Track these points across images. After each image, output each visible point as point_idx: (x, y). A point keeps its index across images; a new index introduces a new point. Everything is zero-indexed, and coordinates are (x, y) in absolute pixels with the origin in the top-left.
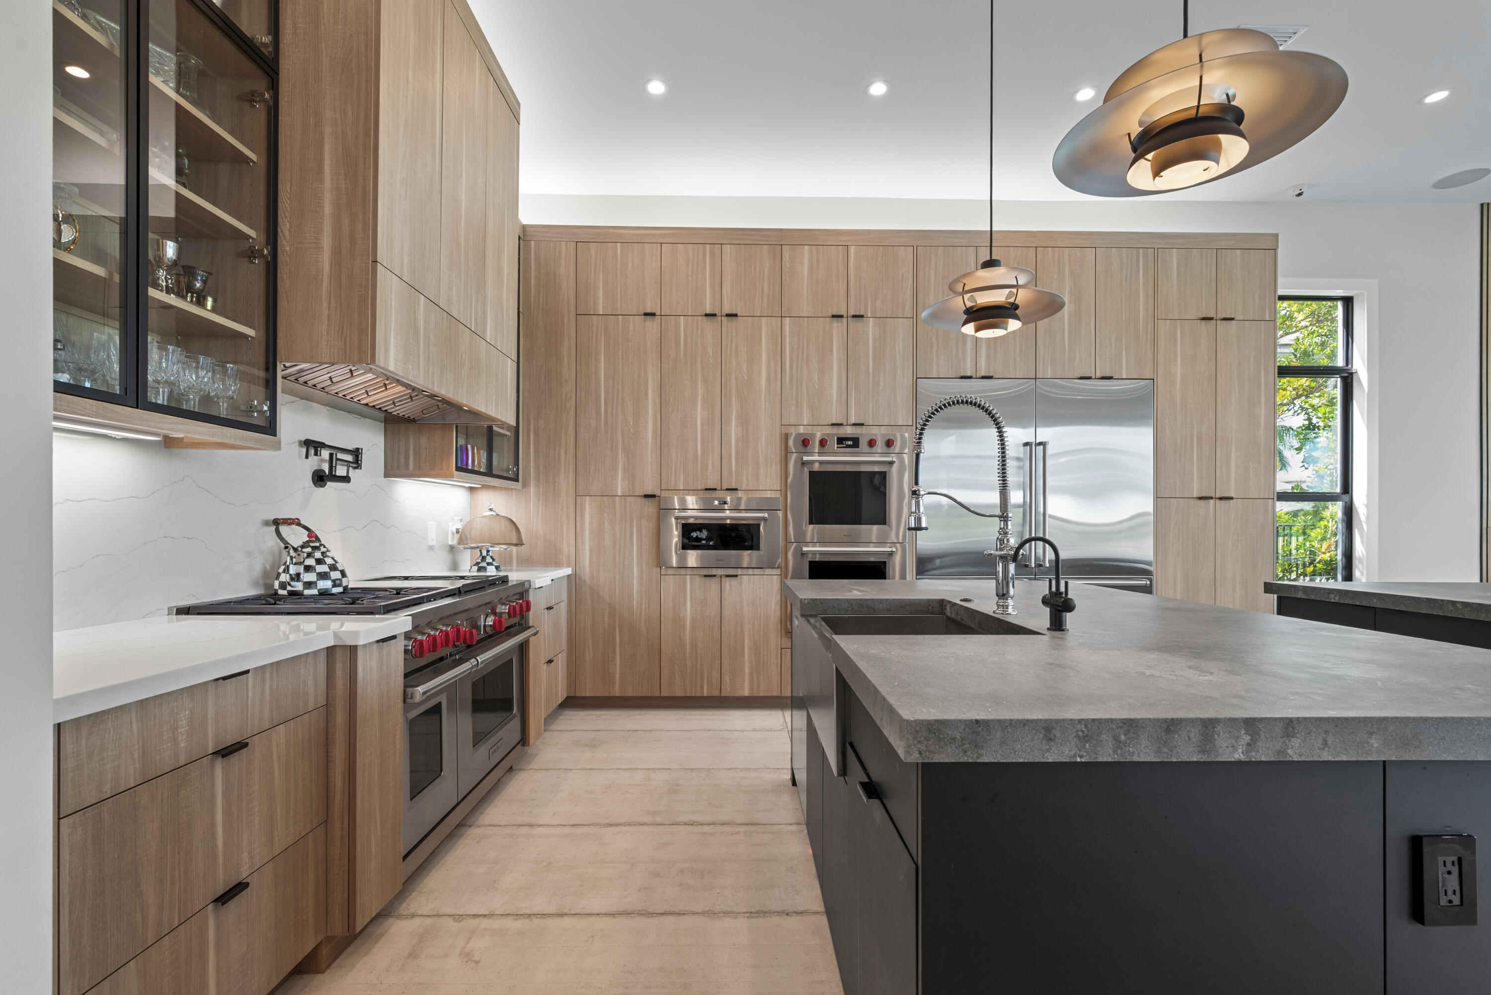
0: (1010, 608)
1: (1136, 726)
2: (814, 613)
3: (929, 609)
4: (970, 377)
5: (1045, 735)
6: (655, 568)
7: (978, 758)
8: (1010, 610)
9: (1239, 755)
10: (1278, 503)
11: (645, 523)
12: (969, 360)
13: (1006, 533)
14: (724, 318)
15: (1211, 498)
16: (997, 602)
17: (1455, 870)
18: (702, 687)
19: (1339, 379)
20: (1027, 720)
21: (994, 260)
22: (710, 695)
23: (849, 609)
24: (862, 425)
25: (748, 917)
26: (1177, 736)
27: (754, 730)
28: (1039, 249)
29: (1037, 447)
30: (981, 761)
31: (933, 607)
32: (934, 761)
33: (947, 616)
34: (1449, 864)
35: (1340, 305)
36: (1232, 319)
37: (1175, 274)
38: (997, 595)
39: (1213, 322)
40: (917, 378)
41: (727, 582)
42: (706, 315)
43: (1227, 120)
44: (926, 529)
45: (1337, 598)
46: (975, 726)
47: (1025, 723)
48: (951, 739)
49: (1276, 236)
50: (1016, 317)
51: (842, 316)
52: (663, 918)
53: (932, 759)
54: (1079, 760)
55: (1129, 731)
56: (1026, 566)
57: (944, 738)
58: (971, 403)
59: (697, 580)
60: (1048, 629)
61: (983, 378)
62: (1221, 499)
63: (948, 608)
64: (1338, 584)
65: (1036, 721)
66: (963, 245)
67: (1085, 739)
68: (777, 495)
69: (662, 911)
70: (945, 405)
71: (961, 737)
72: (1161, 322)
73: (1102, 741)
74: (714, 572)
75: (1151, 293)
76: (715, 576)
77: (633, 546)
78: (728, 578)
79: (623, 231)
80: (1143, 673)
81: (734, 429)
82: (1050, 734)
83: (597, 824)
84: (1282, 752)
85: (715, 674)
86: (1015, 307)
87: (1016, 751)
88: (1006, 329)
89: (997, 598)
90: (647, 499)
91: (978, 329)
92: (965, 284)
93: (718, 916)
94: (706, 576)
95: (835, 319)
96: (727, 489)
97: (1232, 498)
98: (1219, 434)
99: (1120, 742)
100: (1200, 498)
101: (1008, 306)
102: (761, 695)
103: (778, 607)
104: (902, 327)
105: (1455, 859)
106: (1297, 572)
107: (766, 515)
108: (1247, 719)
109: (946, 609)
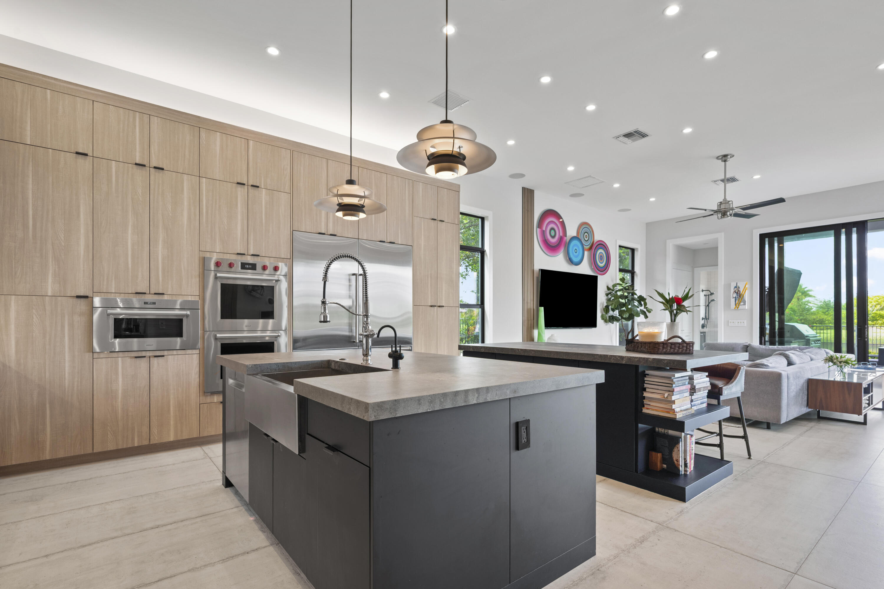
0: (369, 361)
1: (446, 395)
2: (255, 373)
3: (322, 366)
4: (324, 234)
5: (418, 403)
6: (88, 354)
7: (396, 415)
8: (369, 362)
9: (475, 402)
10: (460, 309)
11: (76, 318)
12: (323, 224)
13: (367, 324)
14: (152, 170)
15: (436, 306)
16: (363, 358)
17: (525, 431)
18: (133, 439)
19: (480, 253)
20: (412, 398)
21: (352, 180)
22: (140, 445)
23: (277, 369)
24: (258, 256)
25: (222, 563)
26: (458, 397)
27: (183, 462)
28: (360, 169)
29: (359, 276)
30: (397, 416)
31: (324, 365)
32: (380, 419)
33: (332, 369)
34: (524, 429)
35: (480, 220)
36: (443, 221)
37: (421, 195)
38: (363, 355)
39: (436, 221)
40: (293, 230)
41: (155, 361)
42: (136, 164)
43: (460, 158)
44: (329, 322)
45: (483, 350)
46: (395, 402)
47: (411, 399)
48: (386, 409)
49: (459, 185)
50: (363, 212)
51: (244, 184)
52: (159, 583)
53: (379, 418)
54: (429, 411)
55: (444, 397)
56: (354, 342)
57: (384, 409)
58: (351, 257)
59: (128, 360)
60: (392, 368)
61: (331, 235)
62: (439, 306)
63: (333, 364)
64: (480, 345)
65: (415, 397)
66: (320, 156)
67: (431, 402)
68: (197, 298)
69: (157, 580)
70: (338, 257)
71: (390, 408)
72: (415, 218)
73: (436, 402)
74: (143, 354)
75: (411, 202)
76: (145, 357)
77: (65, 337)
78: (156, 358)
79: (53, 81)
80: (439, 380)
81: (160, 251)
82: (420, 402)
83: (70, 549)
84: (486, 399)
85: (145, 429)
86: (363, 206)
87: (408, 410)
88: (359, 217)
89: (363, 356)
90: (79, 299)
91: (344, 215)
92: (338, 190)
93: (201, 568)
94: (136, 357)
95: (239, 185)
96: (155, 294)
97: (443, 306)
98: (439, 276)
99: (441, 402)
100: (431, 306)
101: (359, 205)
102: (184, 438)
103: (197, 376)
104: (284, 198)
105: (525, 427)
106: (465, 340)
107: (188, 313)
108: (477, 388)
109: (331, 365)
